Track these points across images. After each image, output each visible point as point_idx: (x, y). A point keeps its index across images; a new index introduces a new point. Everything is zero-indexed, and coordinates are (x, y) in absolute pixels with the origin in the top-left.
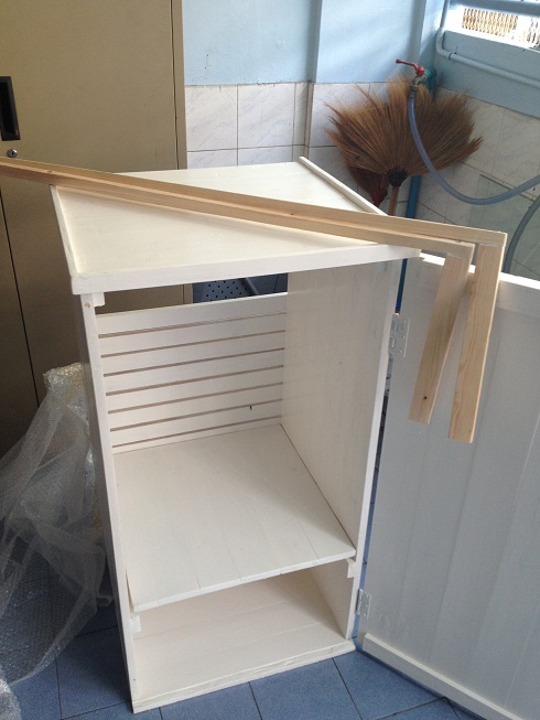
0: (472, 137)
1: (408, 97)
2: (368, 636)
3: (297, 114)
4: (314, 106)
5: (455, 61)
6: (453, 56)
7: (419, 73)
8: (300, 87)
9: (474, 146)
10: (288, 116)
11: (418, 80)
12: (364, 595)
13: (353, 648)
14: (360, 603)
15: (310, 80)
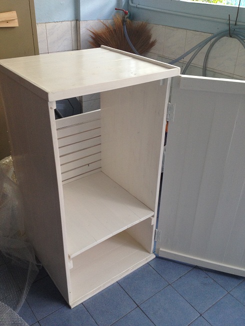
0: (152, 40)
1: (123, 24)
2: (161, 249)
3: (73, 36)
4: (81, 31)
5: (139, 8)
6: (138, 6)
7: (126, 13)
8: (73, 23)
9: (153, 44)
10: (69, 36)
11: (126, 16)
12: (158, 231)
13: (155, 256)
14: (156, 236)
15: (77, 19)
